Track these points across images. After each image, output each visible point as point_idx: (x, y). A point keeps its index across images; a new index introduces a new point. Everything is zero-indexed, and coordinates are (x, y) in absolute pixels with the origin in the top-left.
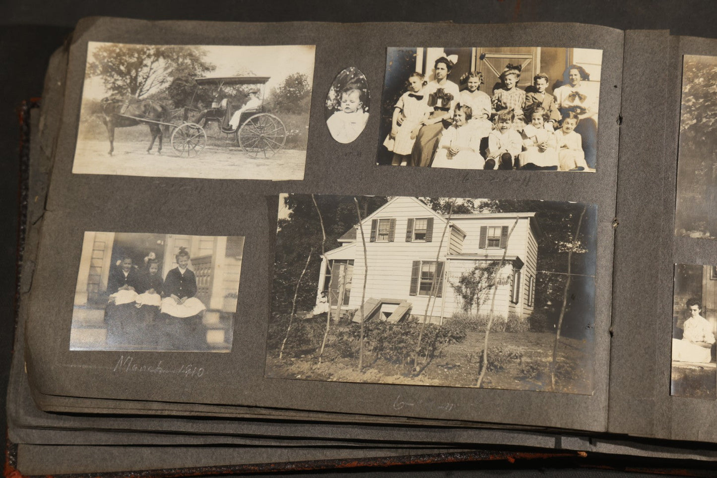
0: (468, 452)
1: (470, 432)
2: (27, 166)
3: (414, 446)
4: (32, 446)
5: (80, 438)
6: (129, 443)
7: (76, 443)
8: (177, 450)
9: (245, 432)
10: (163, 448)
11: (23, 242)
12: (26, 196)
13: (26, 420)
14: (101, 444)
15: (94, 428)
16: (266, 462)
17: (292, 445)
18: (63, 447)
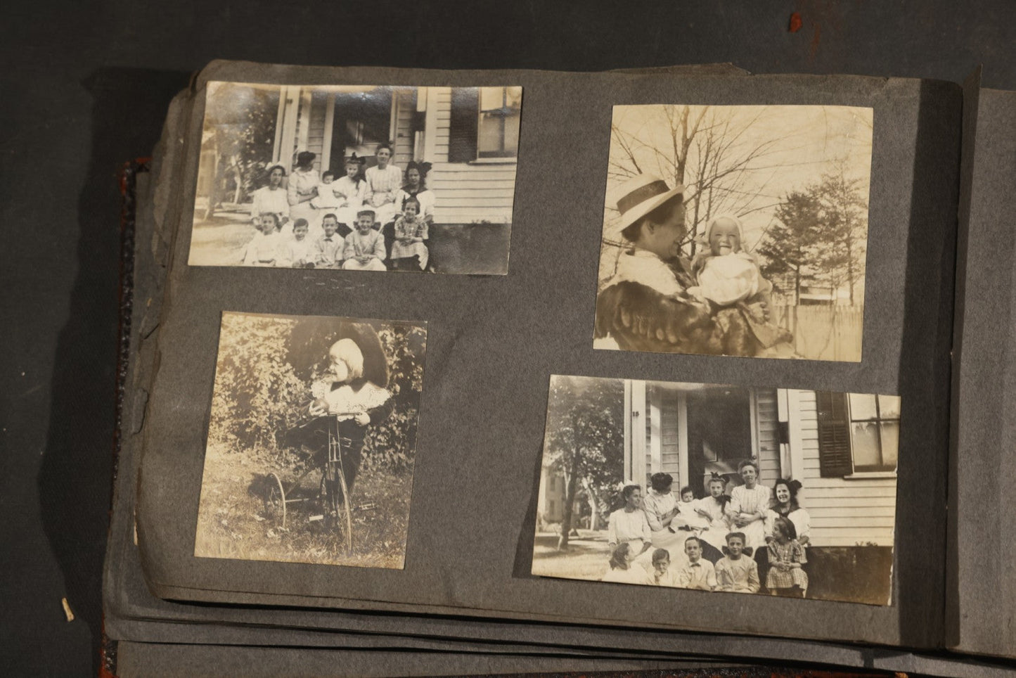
0: (740, 667)
1: (746, 642)
2: (131, 253)
3: (665, 657)
4: (138, 644)
5: (203, 634)
6: (270, 644)
7: (197, 642)
8: (336, 654)
9: (432, 632)
10: (316, 651)
11: (125, 360)
12: (130, 294)
13: (130, 608)
14: (231, 643)
15: (223, 622)
16: (459, 674)
17: (495, 651)
18: (179, 646)
